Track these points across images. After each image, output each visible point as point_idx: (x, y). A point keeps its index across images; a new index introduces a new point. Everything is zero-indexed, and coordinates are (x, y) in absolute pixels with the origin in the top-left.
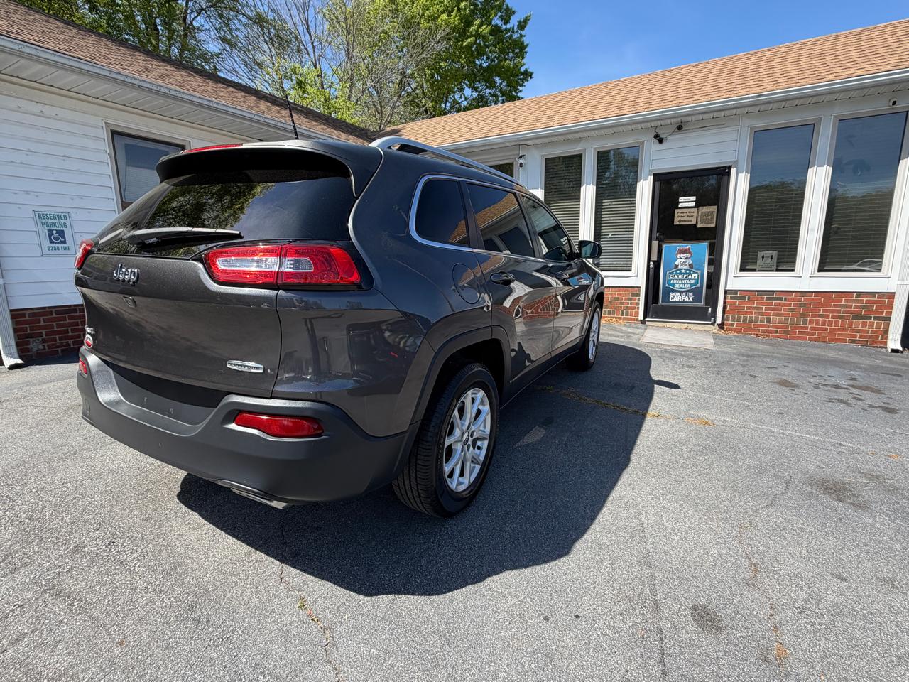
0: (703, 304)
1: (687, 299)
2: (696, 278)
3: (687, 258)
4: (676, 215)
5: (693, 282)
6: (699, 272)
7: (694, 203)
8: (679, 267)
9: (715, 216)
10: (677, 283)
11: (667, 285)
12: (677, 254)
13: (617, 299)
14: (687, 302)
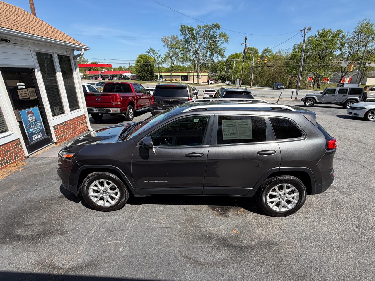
0: (46, 136)
1: (40, 137)
2: (40, 125)
3: (32, 116)
4: (19, 93)
5: (39, 127)
6: (39, 121)
7: (25, 86)
8: (31, 121)
9: (35, 93)
10: (34, 130)
11: (29, 133)
12: (28, 115)
13: (8, 151)
14: (40, 138)
